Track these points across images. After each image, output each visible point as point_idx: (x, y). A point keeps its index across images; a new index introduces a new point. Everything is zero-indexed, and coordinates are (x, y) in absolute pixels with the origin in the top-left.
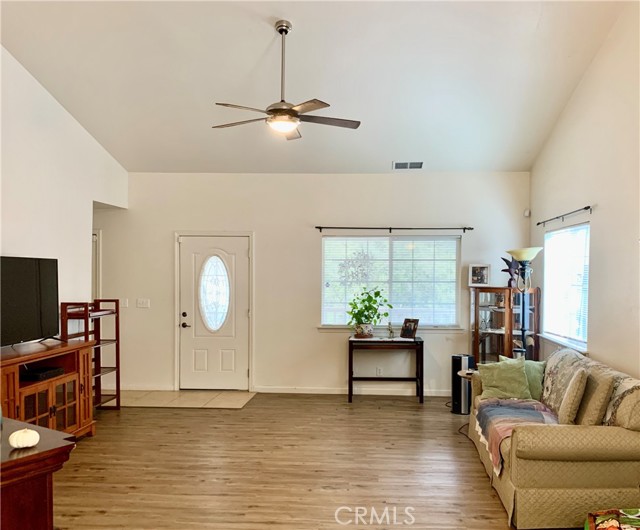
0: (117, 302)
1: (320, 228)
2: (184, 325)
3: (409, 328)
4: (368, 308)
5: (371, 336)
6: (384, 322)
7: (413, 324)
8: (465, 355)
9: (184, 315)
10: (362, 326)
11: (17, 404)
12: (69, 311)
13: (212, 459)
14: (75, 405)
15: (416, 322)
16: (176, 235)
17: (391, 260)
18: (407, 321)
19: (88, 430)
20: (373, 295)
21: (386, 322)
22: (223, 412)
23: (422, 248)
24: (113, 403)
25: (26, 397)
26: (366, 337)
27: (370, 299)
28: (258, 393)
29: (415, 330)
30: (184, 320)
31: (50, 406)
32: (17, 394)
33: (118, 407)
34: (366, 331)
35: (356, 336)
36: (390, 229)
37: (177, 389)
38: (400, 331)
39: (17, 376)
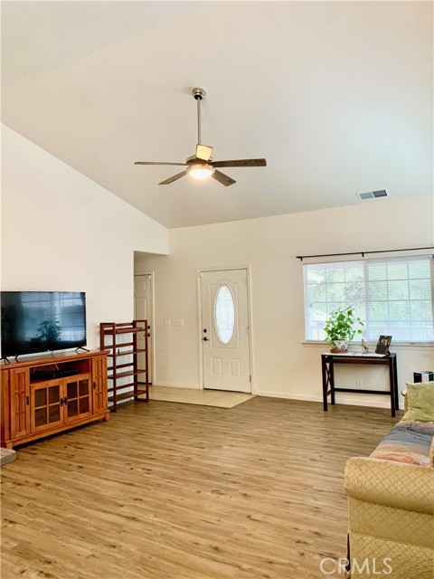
0: (146, 321)
1: (301, 258)
2: (205, 339)
3: (384, 344)
4: (340, 326)
5: (346, 351)
6: (358, 338)
7: (386, 341)
8: (426, 373)
9: (205, 331)
10: (336, 342)
11: (28, 394)
12: (105, 329)
13: (160, 451)
14: (88, 398)
15: (389, 338)
16: (198, 271)
17: (367, 281)
18: (382, 337)
19: (102, 417)
20: (345, 314)
21: (361, 339)
22: (216, 410)
23: (396, 270)
24: (144, 396)
25: (36, 391)
26: (339, 352)
27: (341, 317)
28: (258, 396)
29: (388, 346)
30: (205, 335)
31: (61, 397)
32: (27, 388)
33: (147, 400)
34: (339, 347)
35: (332, 351)
36: (363, 253)
37: (202, 388)
38: (375, 347)
39: (28, 376)
